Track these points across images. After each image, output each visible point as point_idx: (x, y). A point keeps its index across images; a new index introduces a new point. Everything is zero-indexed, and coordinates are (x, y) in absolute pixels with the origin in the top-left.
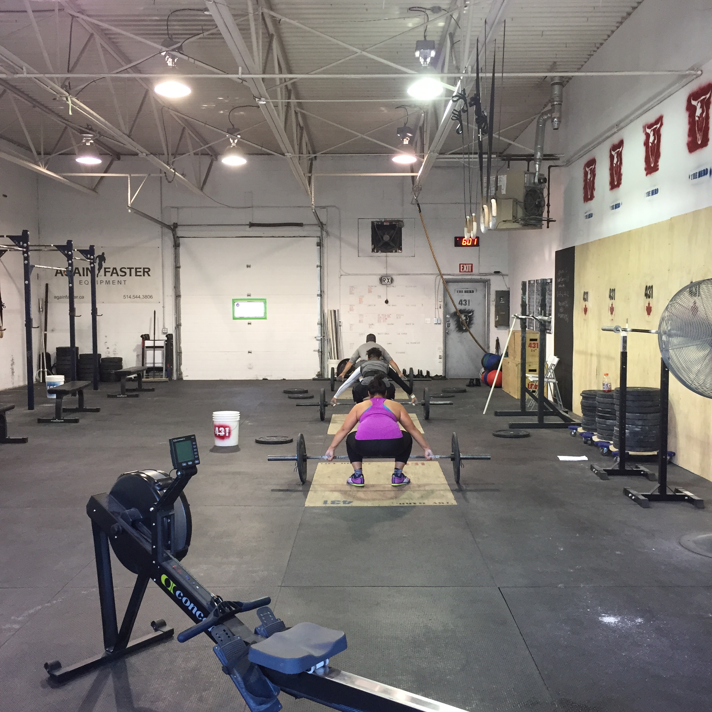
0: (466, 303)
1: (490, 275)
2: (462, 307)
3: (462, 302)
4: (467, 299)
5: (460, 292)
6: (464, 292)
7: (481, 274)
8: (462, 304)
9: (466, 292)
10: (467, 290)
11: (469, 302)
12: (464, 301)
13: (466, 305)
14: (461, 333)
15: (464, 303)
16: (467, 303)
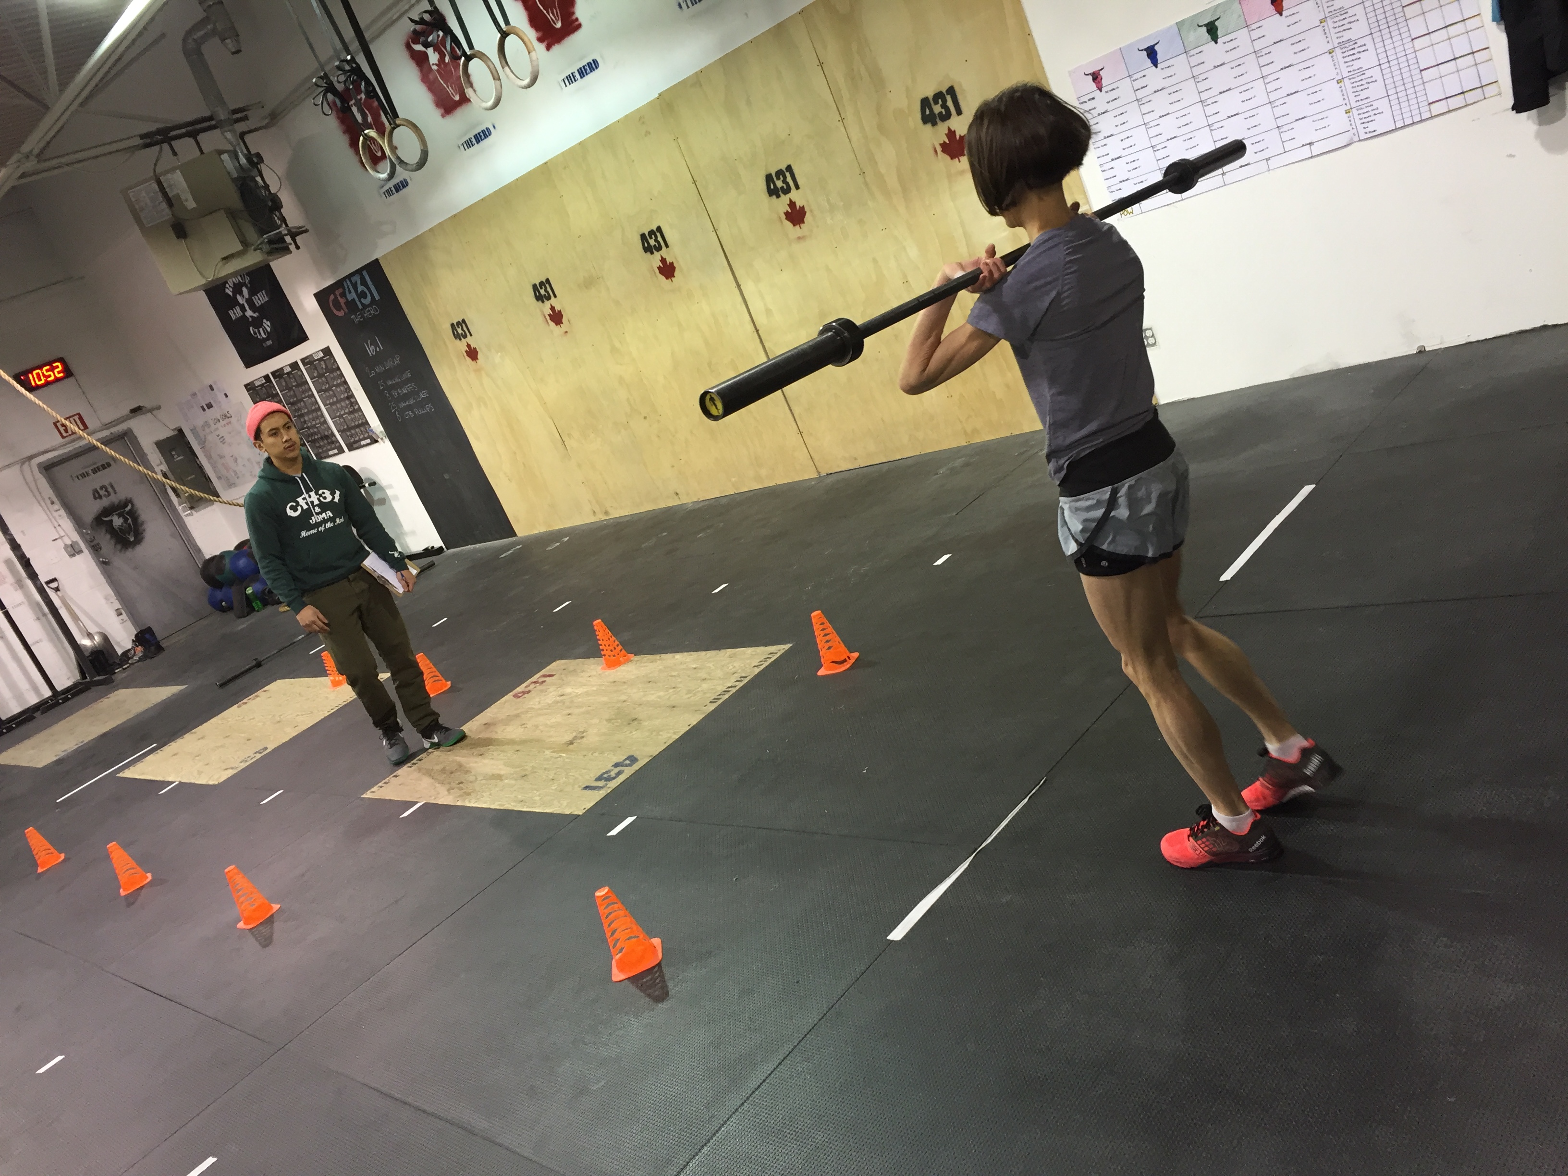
0: (106, 491)
1: (125, 420)
2: (105, 502)
3: (98, 493)
4: (106, 483)
5: (84, 476)
6: (91, 472)
7: (107, 426)
8: (100, 497)
9: (95, 471)
10: (95, 466)
11: (112, 487)
12: (101, 488)
13: (109, 495)
14: (130, 550)
15: (102, 493)
16: (110, 489)
